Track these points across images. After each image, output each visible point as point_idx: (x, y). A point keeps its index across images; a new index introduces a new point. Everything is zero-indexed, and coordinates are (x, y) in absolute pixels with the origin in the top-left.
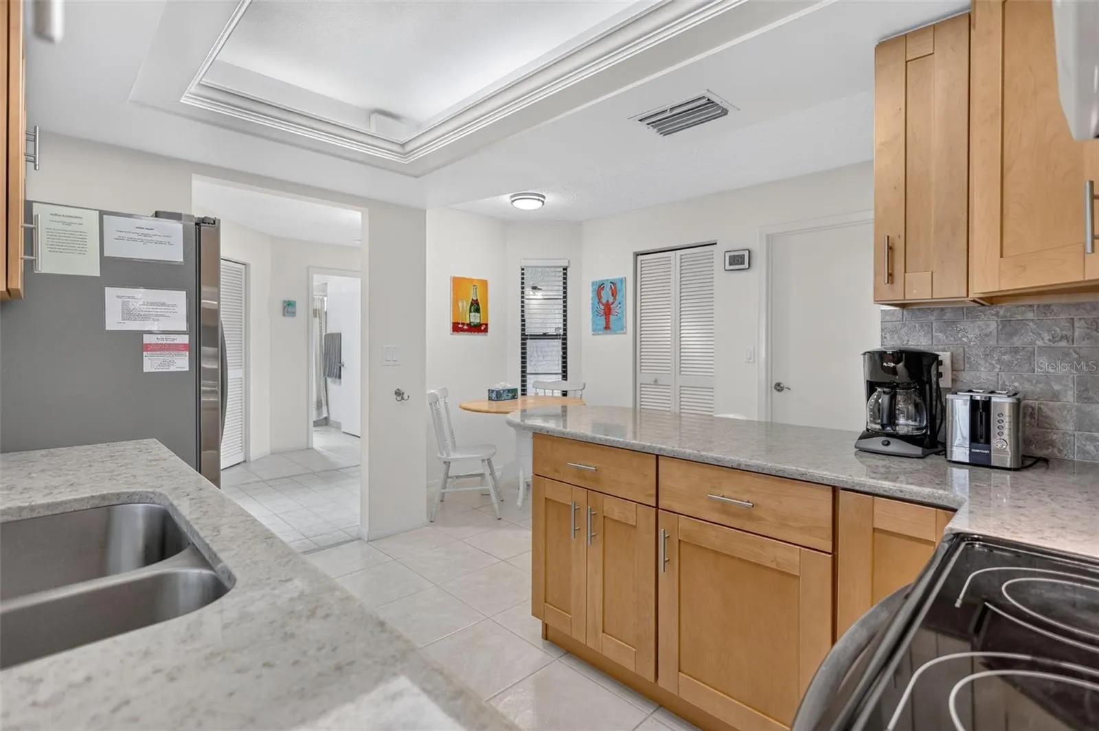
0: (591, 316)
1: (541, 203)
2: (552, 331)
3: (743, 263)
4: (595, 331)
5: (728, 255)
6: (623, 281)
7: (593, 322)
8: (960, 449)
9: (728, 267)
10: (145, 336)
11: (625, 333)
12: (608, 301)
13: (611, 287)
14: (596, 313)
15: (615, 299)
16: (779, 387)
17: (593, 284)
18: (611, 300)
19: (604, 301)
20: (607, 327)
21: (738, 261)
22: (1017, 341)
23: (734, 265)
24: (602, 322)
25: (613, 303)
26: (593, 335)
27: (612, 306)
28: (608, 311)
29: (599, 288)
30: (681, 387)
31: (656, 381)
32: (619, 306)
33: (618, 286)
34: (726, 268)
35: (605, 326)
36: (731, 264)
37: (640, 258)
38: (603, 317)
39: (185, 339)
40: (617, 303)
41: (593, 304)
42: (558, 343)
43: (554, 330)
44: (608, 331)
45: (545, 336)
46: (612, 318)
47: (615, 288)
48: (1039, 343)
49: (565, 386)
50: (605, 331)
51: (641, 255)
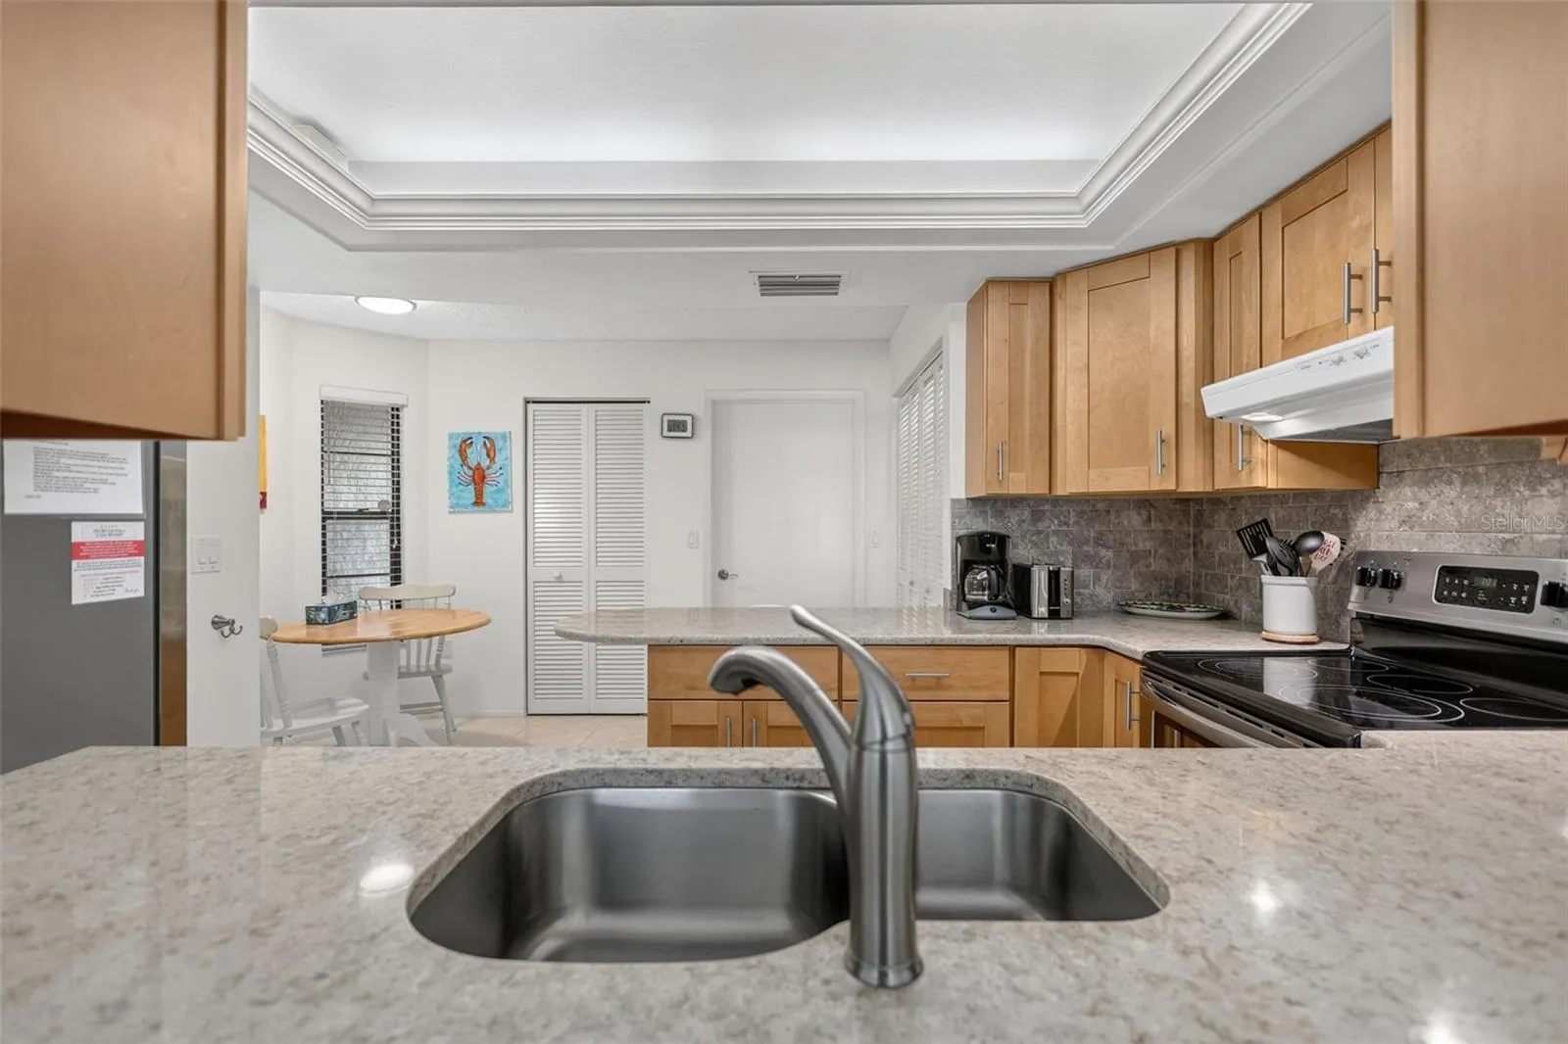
0: (446, 485)
1: (411, 307)
2: (373, 507)
3: (685, 430)
4: (455, 508)
5: (666, 418)
6: (506, 437)
7: (452, 495)
8: (1040, 609)
9: (666, 433)
10: (74, 525)
11: (511, 511)
12: (479, 464)
13: (485, 443)
14: (455, 482)
15: (492, 460)
16: (723, 575)
17: (451, 436)
18: (485, 462)
19: (473, 463)
20: (479, 502)
21: (676, 426)
22: (1041, 526)
23: (674, 431)
24: (469, 494)
25: (489, 468)
26: (450, 512)
27: (487, 472)
28: (479, 478)
29: (464, 444)
30: (597, 582)
31: (560, 577)
32: (501, 472)
33: (499, 444)
34: (665, 434)
35: (474, 500)
36: (669, 430)
37: (531, 406)
38: (472, 487)
39: (137, 532)
40: (496, 467)
41: (451, 466)
42: (384, 526)
43: (376, 505)
44: (481, 508)
45: (362, 515)
46: (488, 489)
47: (493, 445)
48: (1053, 527)
49: (399, 593)
50: (476, 508)
51: (534, 402)
